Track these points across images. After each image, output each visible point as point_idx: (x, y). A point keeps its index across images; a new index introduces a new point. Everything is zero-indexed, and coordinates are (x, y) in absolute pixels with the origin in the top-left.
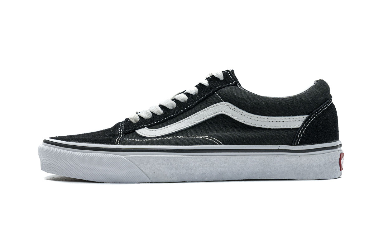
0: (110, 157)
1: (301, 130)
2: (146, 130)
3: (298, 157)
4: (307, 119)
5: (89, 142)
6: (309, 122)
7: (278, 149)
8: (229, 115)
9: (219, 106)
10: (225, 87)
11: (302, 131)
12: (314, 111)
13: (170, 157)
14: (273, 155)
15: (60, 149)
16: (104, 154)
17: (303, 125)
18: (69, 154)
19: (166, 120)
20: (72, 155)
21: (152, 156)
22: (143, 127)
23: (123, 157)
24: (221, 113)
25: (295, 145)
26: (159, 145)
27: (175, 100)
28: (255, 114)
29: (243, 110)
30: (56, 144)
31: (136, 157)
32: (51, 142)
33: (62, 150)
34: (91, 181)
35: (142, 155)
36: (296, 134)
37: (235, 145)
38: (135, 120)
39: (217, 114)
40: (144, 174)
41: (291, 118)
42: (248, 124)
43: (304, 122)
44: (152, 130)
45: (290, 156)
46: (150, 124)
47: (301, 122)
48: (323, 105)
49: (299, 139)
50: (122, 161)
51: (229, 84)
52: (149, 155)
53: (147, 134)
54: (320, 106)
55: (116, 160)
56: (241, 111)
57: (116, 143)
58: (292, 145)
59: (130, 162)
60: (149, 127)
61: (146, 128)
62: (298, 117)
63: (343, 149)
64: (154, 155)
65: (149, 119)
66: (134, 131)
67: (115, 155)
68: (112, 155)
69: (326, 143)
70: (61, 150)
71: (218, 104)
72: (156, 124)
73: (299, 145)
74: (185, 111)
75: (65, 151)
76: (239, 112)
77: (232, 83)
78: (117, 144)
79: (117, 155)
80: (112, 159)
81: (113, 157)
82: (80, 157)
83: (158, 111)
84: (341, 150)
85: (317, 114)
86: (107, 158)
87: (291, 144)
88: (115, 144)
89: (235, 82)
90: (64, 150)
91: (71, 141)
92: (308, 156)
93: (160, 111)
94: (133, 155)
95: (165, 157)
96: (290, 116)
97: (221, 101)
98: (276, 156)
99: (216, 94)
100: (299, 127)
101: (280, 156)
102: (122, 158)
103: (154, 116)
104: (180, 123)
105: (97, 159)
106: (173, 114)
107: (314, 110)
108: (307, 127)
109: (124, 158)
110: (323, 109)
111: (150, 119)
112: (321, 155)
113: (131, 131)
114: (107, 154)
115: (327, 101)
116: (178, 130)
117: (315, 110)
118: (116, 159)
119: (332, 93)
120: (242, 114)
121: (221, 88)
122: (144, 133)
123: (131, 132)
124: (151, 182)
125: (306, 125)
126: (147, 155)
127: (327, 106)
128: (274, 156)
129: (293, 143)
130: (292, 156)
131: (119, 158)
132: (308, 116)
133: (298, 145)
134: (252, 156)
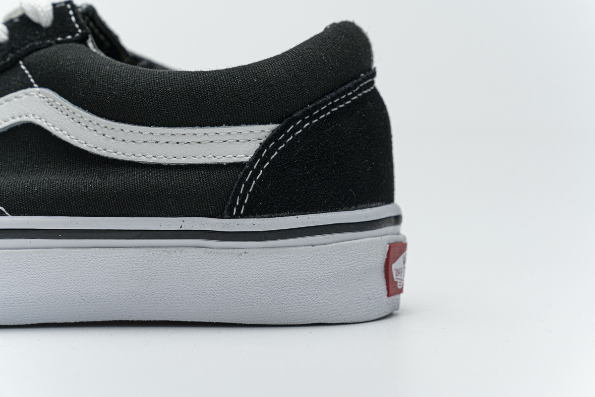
1: (251, 168)
3: (241, 254)
4: (273, 137)
6: (279, 144)
7: (179, 229)
8: (44, 125)
9: (22, 99)
10: (50, 45)
11: (256, 173)
12: (300, 112)
14: (167, 247)
17: (258, 154)
24: (25, 119)
25: (234, 217)
28: (116, 121)
29: (84, 108)
36: (234, 183)
37: (46, 215)
39: (12, 122)
41: (223, 130)
42: (95, 151)
43: (264, 145)
45: (215, 250)
47: (256, 146)
48: (333, 94)
49: (243, 197)
51: (64, 37)
54: (323, 96)
56: (79, 113)
58: (222, 217)
62: (244, 129)
63: (405, 229)
69: (336, 211)
71: (20, 93)
73: (246, 215)
76: (74, 116)
77: (73, 34)
84: (398, 234)
85: (310, 120)
87: (220, 215)
89: (82, 34)
92: (273, 250)
96: (219, 124)
97: (31, 86)
98: (173, 249)
99: (20, 65)
100: (247, 159)
101: (185, 249)
107: (298, 110)
108: (271, 162)
110: (333, 106)
112: (316, 247)
115: (350, 85)
117: (302, 108)
119: (378, 63)
120: (81, 120)
121: (38, 49)
125: (269, 154)
127: (348, 98)
128: (168, 249)
129: (225, 212)
130: (222, 251)
132: (278, 125)
133: (242, 217)
134: (98, 249)
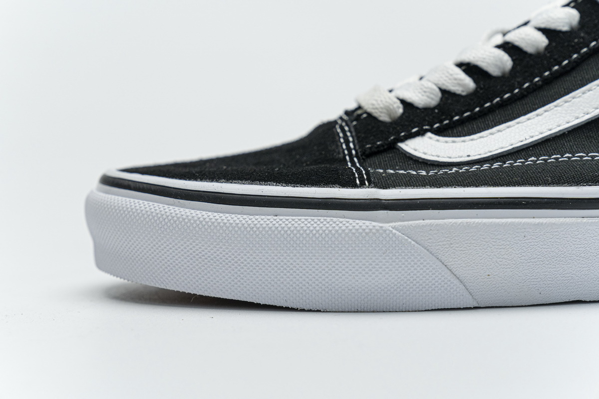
0: (344, 228)
2: (433, 142)
5: (265, 181)
13: (542, 224)
15: (166, 206)
16: (322, 219)
18: (201, 222)
19: (491, 110)
20: (213, 223)
21: (485, 220)
22: (421, 133)
23: (387, 226)
26: (502, 185)
27: (507, 47)
30: (153, 188)
31: (431, 225)
32: (132, 185)
33: (177, 208)
34: (278, 304)
35: (450, 220)
38: (389, 111)
40: (456, 282)
44: (454, 142)
46: (441, 122)
50: (388, 239)
52: (473, 220)
53: (438, 154)
55: (367, 238)
57: (358, 182)
59: (413, 243)
60: (440, 132)
61: (429, 134)
64: (491, 220)
65: (435, 108)
66: (392, 147)
67: (361, 222)
68: (351, 221)
70: (171, 207)
72: (462, 122)
74: (547, 82)
75: (187, 210)
78: (362, 185)
79: (367, 223)
80: (354, 234)
81: (357, 227)
82: (240, 228)
83: (460, 82)
86: (337, 231)
88: (355, 186)
90: (182, 209)
91: (201, 180)
93: (464, 84)
94: (422, 221)
95: (528, 224)
102: (385, 231)
103: (447, 99)
104: (537, 115)
105: (301, 235)
106: (511, 91)
109: (394, 231)
111: (438, 106)
113: (381, 145)
114: (335, 219)
116: (537, 137)
118: (367, 234)
122: (429, 153)
123: (385, 151)
124: (477, 305)
126: (469, 220)
131: (377, 230)
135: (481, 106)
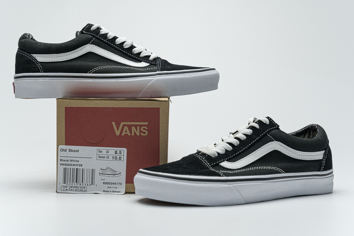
4: (325, 153)
7: (313, 174)
11: (324, 161)
14: (310, 179)
22: (224, 161)
24: (275, 149)
25: (321, 171)
36: (321, 164)
39: (272, 150)
47: (322, 156)
49: (323, 166)
56: (290, 148)
62: (321, 152)
65: (225, 154)
66: (218, 164)
72: (232, 158)
87: (319, 171)
93: (230, 148)
97: (273, 141)
99: (268, 135)
100: (322, 159)
103: (227, 152)
121: (271, 131)
125: (325, 157)
135: (235, 154)
